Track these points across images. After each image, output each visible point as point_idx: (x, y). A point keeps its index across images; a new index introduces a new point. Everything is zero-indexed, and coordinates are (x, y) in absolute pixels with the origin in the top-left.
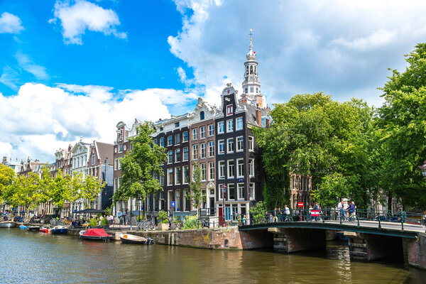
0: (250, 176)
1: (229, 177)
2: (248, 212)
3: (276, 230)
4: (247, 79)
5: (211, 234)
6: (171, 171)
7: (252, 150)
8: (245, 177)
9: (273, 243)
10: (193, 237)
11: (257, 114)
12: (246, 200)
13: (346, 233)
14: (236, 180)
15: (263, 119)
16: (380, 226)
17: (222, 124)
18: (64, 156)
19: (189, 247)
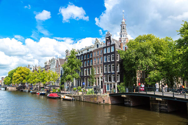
0: (118, 72)
1: (108, 72)
2: (116, 87)
3: (125, 96)
4: (121, 31)
5: (97, 97)
6: (86, 70)
7: (118, 60)
8: (115, 72)
9: (124, 102)
10: (90, 98)
11: (121, 45)
12: (115, 82)
13: (157, 99)
14: (111, 73)
15: (123, 47)
16: (173, 96)
17: (106, 50)
18: (47, 64)
19: (88, 102)
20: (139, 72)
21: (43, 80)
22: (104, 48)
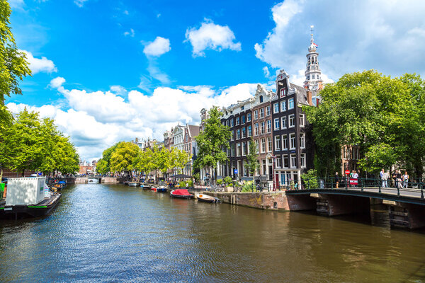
0: (302, 148)
1: (283, 149)
2: (299, 179)
3: (317, 195)
4: (309, 68)
5: (262, 197)
6: (239, 145)
7: (303, 126)
8: (297, 149)
9: (316, 206)
10: (249, 199)
11: (308, 95)
12: (297, 168)
14: (289, 152)
15: (313, 99)
16: (422, 196)
17: (277, 105)
18: (169, 136)
19: (246, 206)
20: (346, 148)
21: (162, 166)
22: (273, 102)
